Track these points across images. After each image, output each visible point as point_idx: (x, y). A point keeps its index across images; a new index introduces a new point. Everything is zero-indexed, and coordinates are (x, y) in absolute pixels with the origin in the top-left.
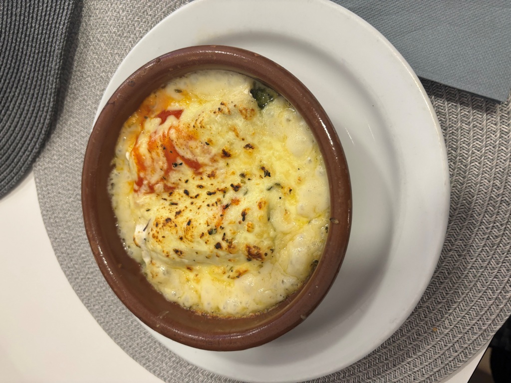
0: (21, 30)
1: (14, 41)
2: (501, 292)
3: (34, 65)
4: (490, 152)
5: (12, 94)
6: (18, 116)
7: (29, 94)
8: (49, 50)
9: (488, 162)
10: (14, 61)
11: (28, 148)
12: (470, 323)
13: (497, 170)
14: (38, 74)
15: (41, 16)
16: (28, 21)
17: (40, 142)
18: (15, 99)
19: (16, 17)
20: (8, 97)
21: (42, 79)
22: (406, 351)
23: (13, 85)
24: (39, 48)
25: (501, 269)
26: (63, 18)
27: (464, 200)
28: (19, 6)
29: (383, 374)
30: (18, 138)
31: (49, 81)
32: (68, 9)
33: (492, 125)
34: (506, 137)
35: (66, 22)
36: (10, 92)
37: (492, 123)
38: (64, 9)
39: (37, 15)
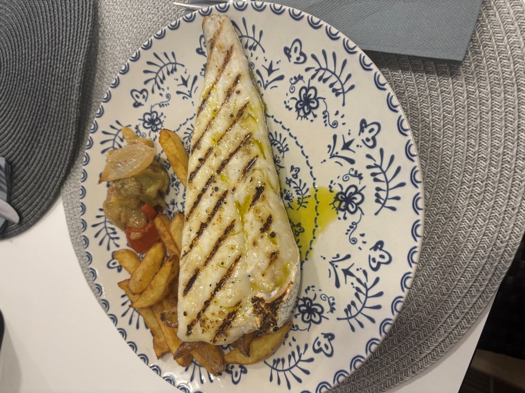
0: (48, 72)
1: (43, 82)
2: (492, 250)
3: (59, 100)
4: (461, 113)
5: (42, 128)
6: (47, 147)
7: (56, 126)
8: (70, 85)
9: (460, 123)
10: (43, 99)
11: (56, 174)
12: (466, 286)
13: (470, 129)
14: (63, 107)
15: (64, 57)
16: (54, 63)
17: (66, 168)
18: (44, 132)
19: (44, 61)
20: (39, 132)
21: (66, 111)
22: (408, 324)
23: (43, 120)
24: (63, 84)
25: (489, 226)
26: (81, 56)
27: (443, 163)
28: (47, 51)
29: (389, 352)
30: (48, 166)
31: (71, 113)
32: (84, 47)
33: (459, 88)
34: (474, 96)
35: (83, 58)
36: (41, 127)
37: (458, 86)
38: (81, 48)
39: (61, 57)
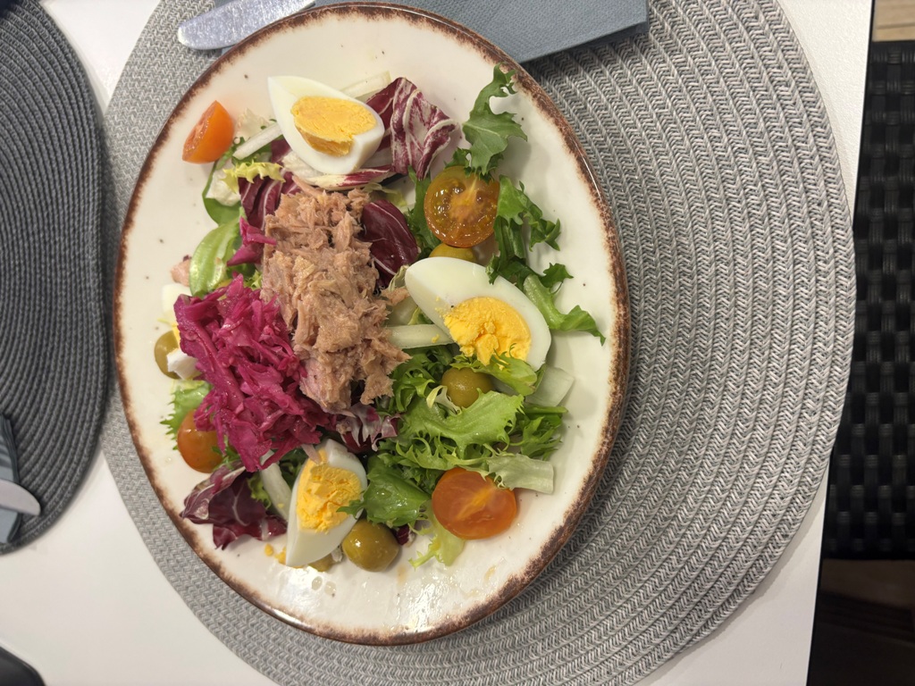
0: (43, 252)
1: (38, 271)
3: (69, 295)
5: (50, 346)
6: (64, 375)
7: (71, 337)
8: (82, 266)
10: (43, 299)
11: (85, 417)
14: (77, 305)
15: (64, 223)
16: (50, 236)
17: (100, 402)
18: (55, 352)
19: (34, 237)
20: (45, 354)
21: (82, 310)
23: (49, 333)
24: (70, 267)
26: (91, 215)
28: (35, 220)
30: (71, 408)
31: (91, 309)
32: (94, 200)
35: (95, 217)
36: (47, 345)
38: (89, 202)
39: (59, 224)
